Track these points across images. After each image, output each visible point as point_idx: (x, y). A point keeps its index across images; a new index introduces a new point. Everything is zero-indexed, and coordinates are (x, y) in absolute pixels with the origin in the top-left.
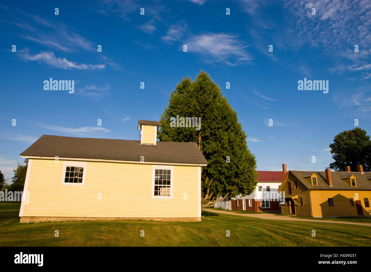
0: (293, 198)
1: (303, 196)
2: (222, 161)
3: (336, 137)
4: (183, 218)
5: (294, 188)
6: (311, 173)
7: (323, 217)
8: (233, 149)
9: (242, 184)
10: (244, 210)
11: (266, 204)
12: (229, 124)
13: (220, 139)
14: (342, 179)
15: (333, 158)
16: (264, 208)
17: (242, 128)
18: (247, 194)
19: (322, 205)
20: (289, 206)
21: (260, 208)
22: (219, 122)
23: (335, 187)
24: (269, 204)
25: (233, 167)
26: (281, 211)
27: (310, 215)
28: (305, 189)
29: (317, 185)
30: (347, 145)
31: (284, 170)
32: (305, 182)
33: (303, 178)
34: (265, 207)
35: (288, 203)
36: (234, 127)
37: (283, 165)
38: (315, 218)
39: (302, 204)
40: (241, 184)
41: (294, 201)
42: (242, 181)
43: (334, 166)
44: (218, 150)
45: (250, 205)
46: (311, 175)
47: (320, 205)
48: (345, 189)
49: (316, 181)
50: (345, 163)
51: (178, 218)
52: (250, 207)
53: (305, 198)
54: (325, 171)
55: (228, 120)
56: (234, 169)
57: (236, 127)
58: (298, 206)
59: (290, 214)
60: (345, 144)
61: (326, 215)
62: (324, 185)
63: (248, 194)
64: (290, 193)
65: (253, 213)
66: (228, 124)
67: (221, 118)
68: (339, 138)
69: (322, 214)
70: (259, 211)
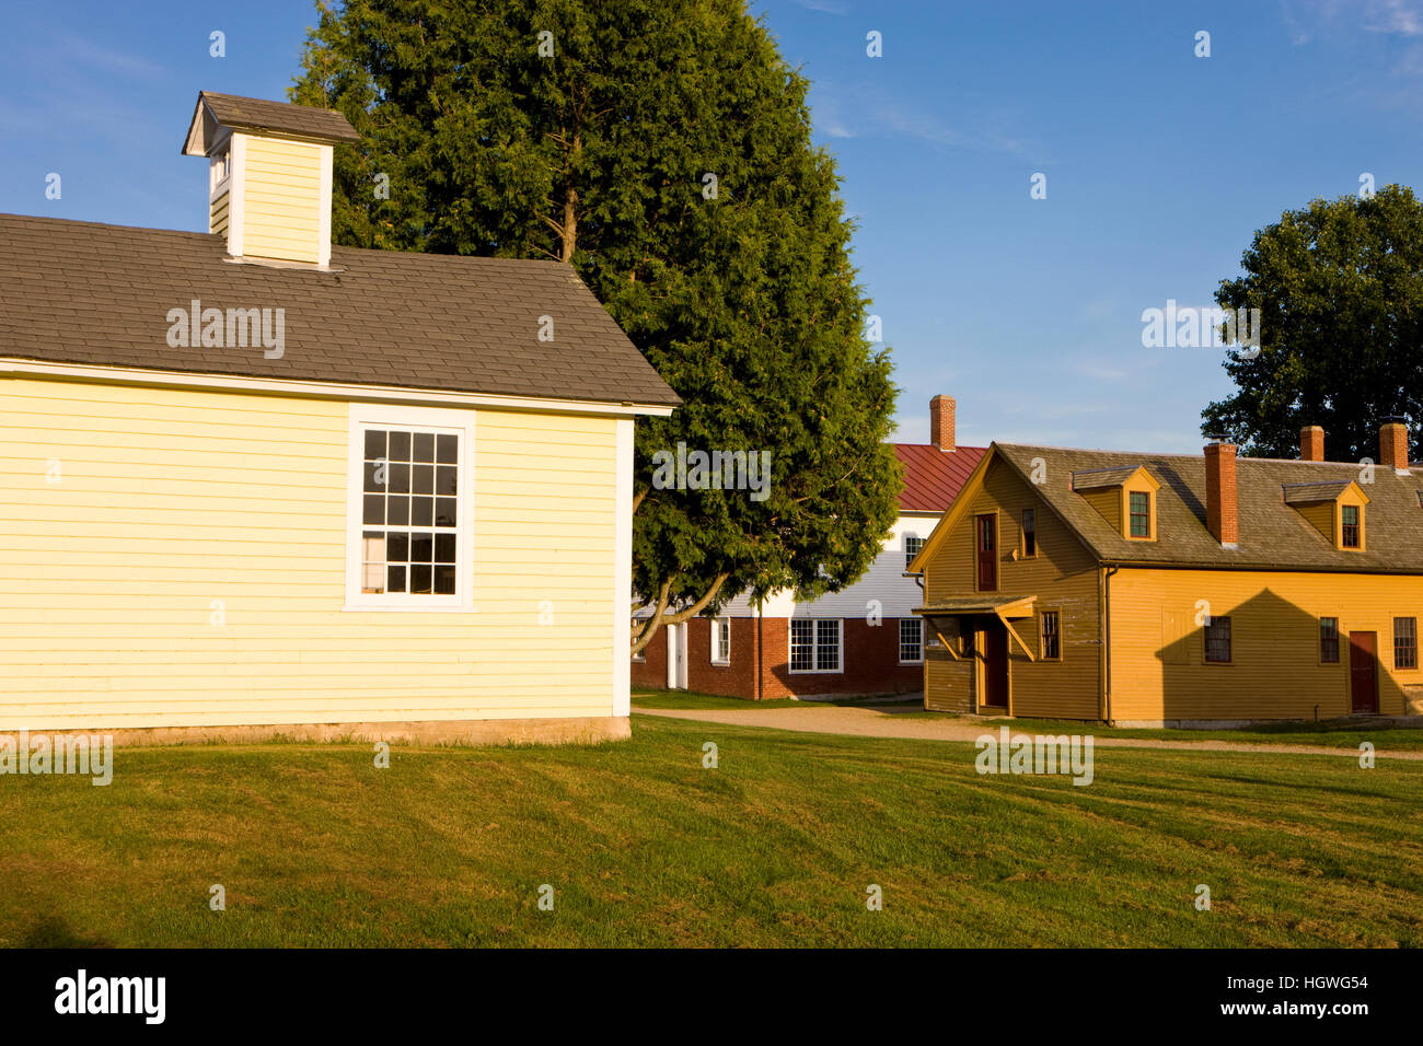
0: (1004, 612)
1: (1067, 601)
2: (724, 382)
3: (1258, 241)
4: (532, 723)
5: (1015, 555)
6: (1126, 463)
7: (1166, 726)
8: (784, 314)
9: (817, 526)
10: (673, 684)
11: (819, 649)
12: (765, 152)
13: (711, 246)
14: (1289, 504)
15: (1232, 370)
16: (807, 671)
17: (839, 184)
18: (825, 583)
19: (1170, 657)
20: (973, 663)
21: (780, 671)
22: (709, 137)
23: (1251, 550)
24: (836, 649)
25: (785, 422)
26: (921, 689)
27: (1100, 712)
28: (1080, 558)
29: (1153, 538)
30: (1323, 292)
31: (936, 434)
32: (1082, 518)
33: (1076, 491)
34: (810, 667)
35: (970, 642)
36: (796, 177)
37: (936, 405)
38: (1124, 730)
39: (1053, 650)
40: (811, 526)
41: (1005, 630)
42: (814, 508)
43: (1228, 420)
44: (704, 321)
45: (715, 657)
46: (1125, 477)
47: (1161, 655)
48: (1302, 562)
49: (1147, 516)
50: (1296, 405)
51: (504, 722)
52: (720, 669)
53: (1076, 612)
54: (1201, 454)
55: (756, 126)
56: (794, 435)
57: (805, 178)
58: (1028, 659)
59: (973, 710)
60: (1312, 288)
61: (1185, 712)
62: (1191, 539)
63: (833, 588)
64: (988, 582)
65: (739, 707)
66: (756, 154)
67: (716, 109)
68: (1281, 248)
69: (1167, 710)
70: (774, 688)
